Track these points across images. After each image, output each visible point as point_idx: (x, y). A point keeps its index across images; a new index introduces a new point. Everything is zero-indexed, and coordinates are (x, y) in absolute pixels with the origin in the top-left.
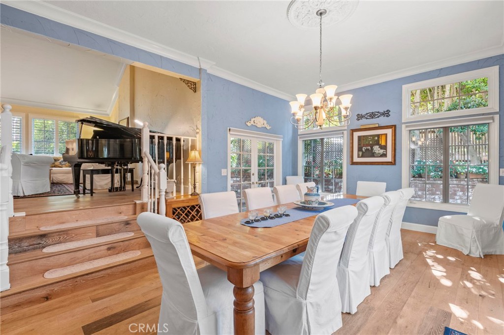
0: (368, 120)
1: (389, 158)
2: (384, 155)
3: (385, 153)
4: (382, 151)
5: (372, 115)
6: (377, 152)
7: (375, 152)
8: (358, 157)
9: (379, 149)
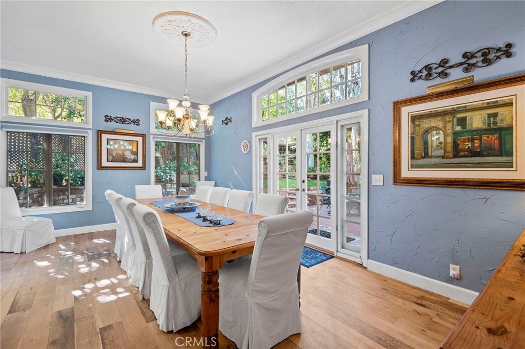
0: (117, 123)
1: (140, 164)
2: (136, 161)
3: (136, 159)
4: (133, 157)
5: (123, 121)
6: (129, 157)
7: (126, 158)
8: (107, 161)
9: (131, 154)
